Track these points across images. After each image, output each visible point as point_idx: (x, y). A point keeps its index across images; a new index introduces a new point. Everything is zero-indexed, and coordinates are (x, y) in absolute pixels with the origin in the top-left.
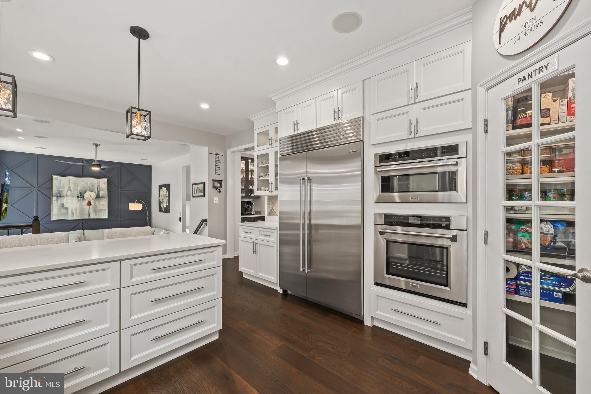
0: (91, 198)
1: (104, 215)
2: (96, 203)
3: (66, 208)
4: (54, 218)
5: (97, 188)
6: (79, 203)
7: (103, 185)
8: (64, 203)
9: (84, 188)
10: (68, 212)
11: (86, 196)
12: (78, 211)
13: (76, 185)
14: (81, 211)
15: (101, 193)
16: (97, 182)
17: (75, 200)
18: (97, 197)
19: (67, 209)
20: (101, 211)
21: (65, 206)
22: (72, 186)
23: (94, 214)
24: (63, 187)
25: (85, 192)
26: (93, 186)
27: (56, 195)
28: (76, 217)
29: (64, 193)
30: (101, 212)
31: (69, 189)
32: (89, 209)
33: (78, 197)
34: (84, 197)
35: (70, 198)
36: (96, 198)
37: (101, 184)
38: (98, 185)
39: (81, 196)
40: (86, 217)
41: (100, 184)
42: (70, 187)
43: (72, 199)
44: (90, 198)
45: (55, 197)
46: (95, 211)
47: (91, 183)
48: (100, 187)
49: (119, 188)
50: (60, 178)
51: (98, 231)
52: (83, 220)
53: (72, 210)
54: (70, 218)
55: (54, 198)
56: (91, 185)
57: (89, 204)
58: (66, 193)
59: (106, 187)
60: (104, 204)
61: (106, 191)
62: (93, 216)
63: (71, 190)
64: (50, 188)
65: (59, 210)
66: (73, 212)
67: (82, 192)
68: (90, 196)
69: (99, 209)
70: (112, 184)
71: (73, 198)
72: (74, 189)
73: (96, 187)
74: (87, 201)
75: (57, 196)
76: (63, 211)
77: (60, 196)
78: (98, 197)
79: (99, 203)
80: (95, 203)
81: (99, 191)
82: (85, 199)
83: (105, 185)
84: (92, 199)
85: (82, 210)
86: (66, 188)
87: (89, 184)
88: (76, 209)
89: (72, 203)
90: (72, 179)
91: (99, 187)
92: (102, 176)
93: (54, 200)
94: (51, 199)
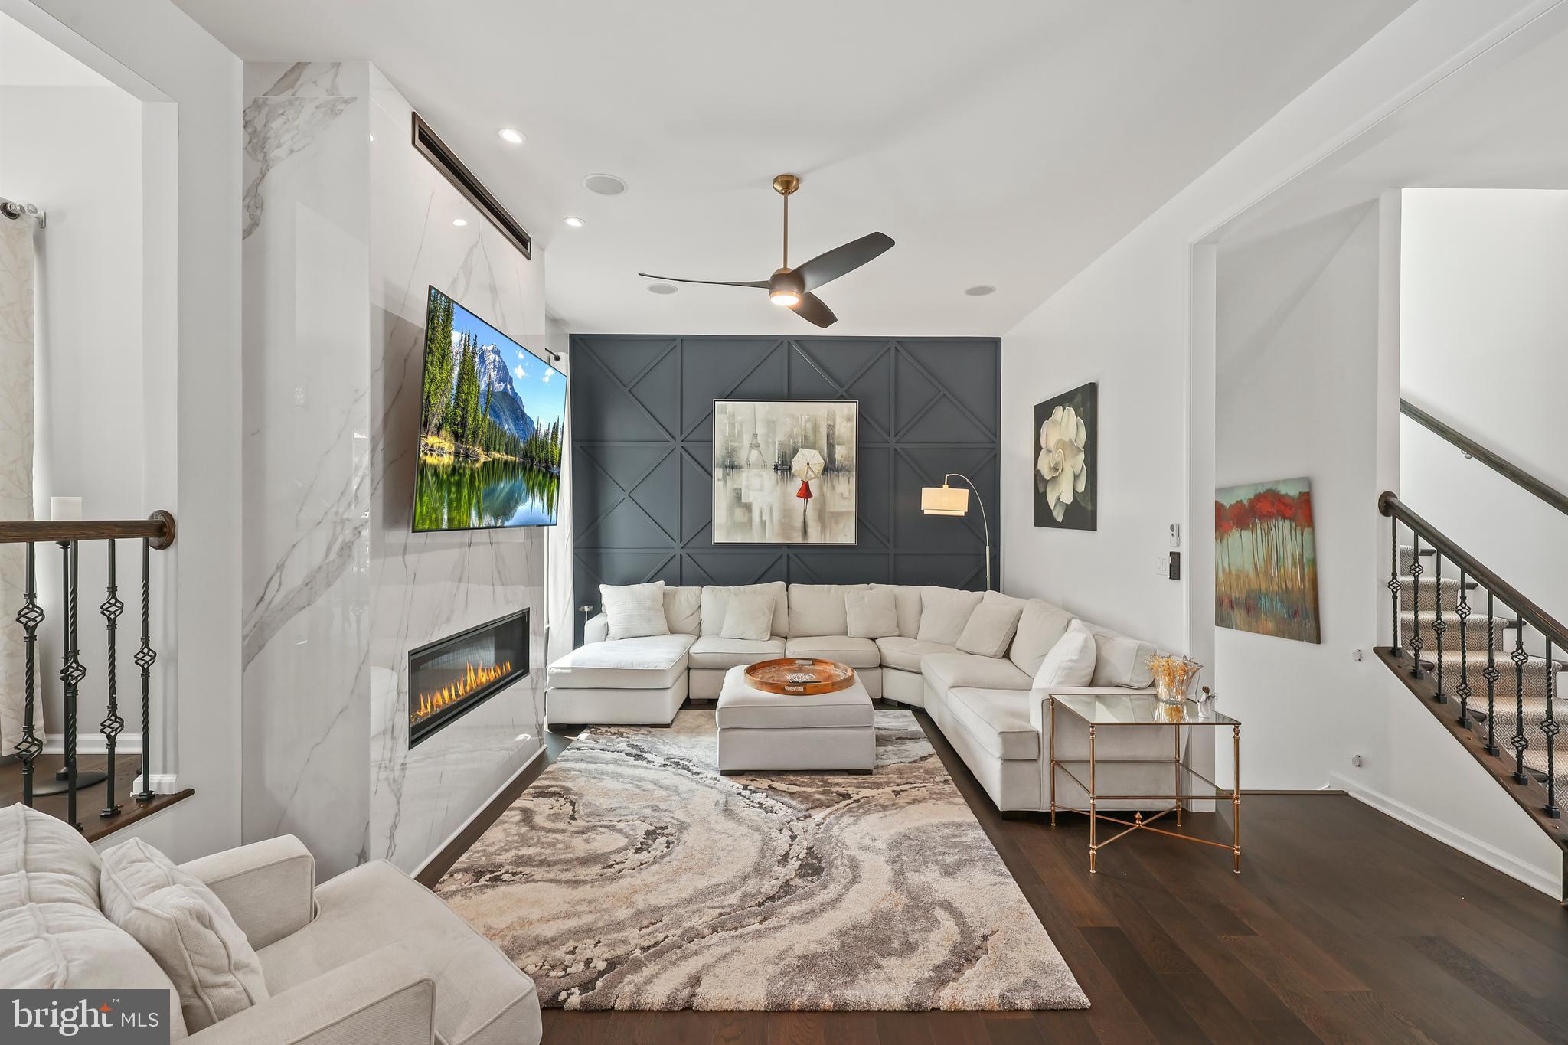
0: (810, 472)
1: (846, 534)
2: (825, 488)
3: (746, 504)
4: (720, 537)
5: (828, 436)
6: (778, 488)
7: (845, 424)
8: (741, 490)
9: (791, 436)
10: (750, 519)
11: (798, 463)
12: (776, 515)
13: (771, 425)
14: (785, 517)
15: (840, 452)
16: (828, 415)
17: (770, 477)
18: (826, 469)
19: (748, 507)
20: (837, 516)
21: (744, 500)
22: (760, 431)
23: (819, 528)
24: (740, 434)
25: (795, 452)
26: (816, 428)
27: (724, 462)
28: (772, 537)
29: (742, 457)
30: (837, 523)
31: (754, 442)
32: (805, 511)
33: (776, 468)
34: (790, 469)
35: (755, 471)
36: (823, 474)
37: (838, 420)
38: (829, 426)
39: (784, 467)
40: (797, 539)
41: (834, 420)
42: (755, 436)
43: (761, 476)
44: (807, 472)
45: (721, 469)
46: (823, 517)
47: (809, 420)
48: (837, 433)
49: (892, 434)
50: (731, 406)
51: (829, 591)
52: (789, 546)
53: (761, 512)
54: (755, 538)
55: (718, 473)
56: (809, 426)
57: (805, 492)
58: (746, 457)
59: (852, 432)
60: (846, 494)
61: (852, 448)
62: (815, 537)
63: (757, 446)
64: (709, 441)
65: (731, 511)
66: (764, 518)
67: (788, 452)
68: (808, 464)
69: (832, 510)
70: (870, 420)
71: (763, 472)
72: (767, 443)
73: (823, 431)
74: (798, 484)
75: (726, 467)
76: (739, 512)
77: (733, 467)
78: (831, 467)
79: (834, 488)
80: (821, 488)
81: (834, 447)
82: (794, 476)
83: (849, 425)
84: (813, 476)
85: (787, 513)
86: (747, 440)
87: (806, 423)
88: (771, 510)
89: (761, 490)
90: (762, 408)
91: (834, 434)
92: (842, 391)
93: (718, 480)
94: (711, 475)
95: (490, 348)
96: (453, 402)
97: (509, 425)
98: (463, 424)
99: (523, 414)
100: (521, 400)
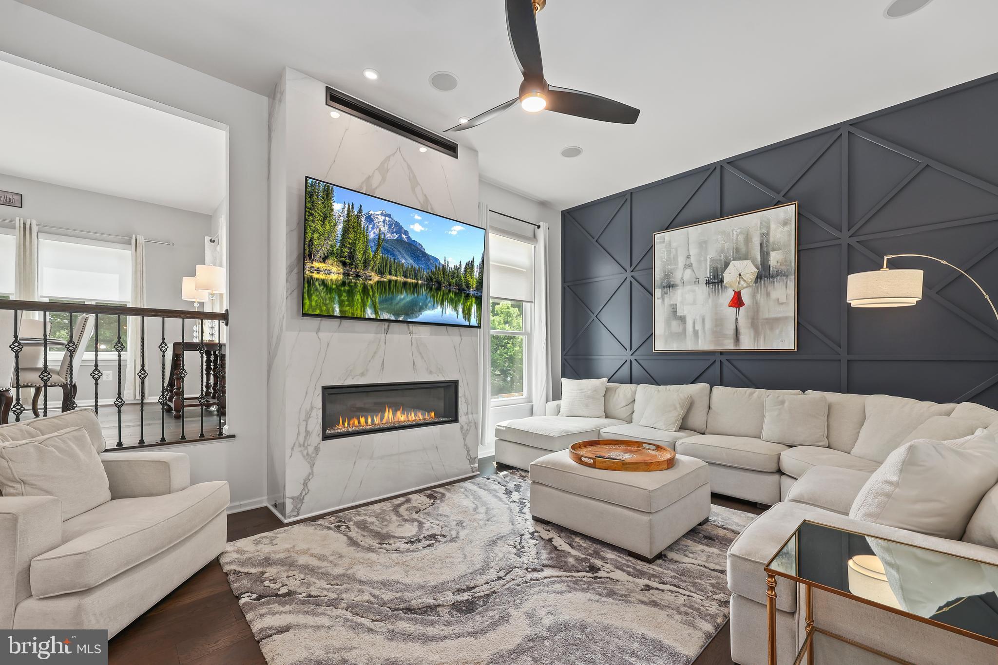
0: (742, 282)
2: (758, 296)
3: (681, 317)
4: (660, 345)
5: (761, 245)
6: (710, 301)
7: (781, 229)
8: (676, 305)
9: (722, 251)
10: (685, 330)
11: (729, 276)
12: (708, 325)
13: (703, 245)
14: (716, 326)
15: (775, 259)
16: (761, 223)
17: (702, 291)
18: (759, 277)
19: (683, 319)
20: (773, 323)
21: (679, 313)
22: (693, 252)
23: (752, 335)
24: (676, 258)
25: (727, 265)
26: (748, 239)
27: (662, 283)
28: (704, 345)
29: (677, 277)
30: (772, 329)
31: (688, 263)
32: (737, 319)
33: (708, 283)
34: (722, 281)
35: (688, 288)
36: (756, 282)
37: (773, 226)
38: (762, 235)
39: (716, 281)
40: (729, 346)
41: (768, 228)
42: (689, 257)
43: (694, 291)
44: (739, 283)
45: (660, 289)
46: (755, 324)
47: (741, 233)
48: (771, 239)
49: (845, 227)
50: (667, 235)
51: (751, 394)
52: (722, 353)
53: (694, 323)
54: (689, 345)
55: (658, 293)
56: (741, 238)
57: (737, 302)
58: (680, 276)
59: (790, 235)
60: (783, 299)
61: (790, 251)
62: (747, 343)
63: (691, 265)
64: (651, 268)
65: (668, 323)
66: (696, 328)
67: (719, 266)
68: (740, 275)
69: (767, 316)
70: (815, 219)
71: (696, 288)
72: (699, 262)
73: (756, 241)
74: (730, 294)
75: (664, 287)
76: (675, 324)
77: (670, 286)
78: (765, 274)
79: (768, 294)
80: (754, 296)
81: (768, 254)
82: (725, 287)
83: (786, 228)
84: (745, 285)
85: (718, 322)
86: (681, 261)
87: (738, 235)
88: (703, 320)
89: (694, 303)
90: (694, 232)
91: (768, 241)
92: (779, 197)
93: (658, 299)
94: (651, 294)
95: (380, 212)
96: (338, 244)
97: (405, 259)
98: (352, 256)
99: (425, 255)
100: (420, 244)
